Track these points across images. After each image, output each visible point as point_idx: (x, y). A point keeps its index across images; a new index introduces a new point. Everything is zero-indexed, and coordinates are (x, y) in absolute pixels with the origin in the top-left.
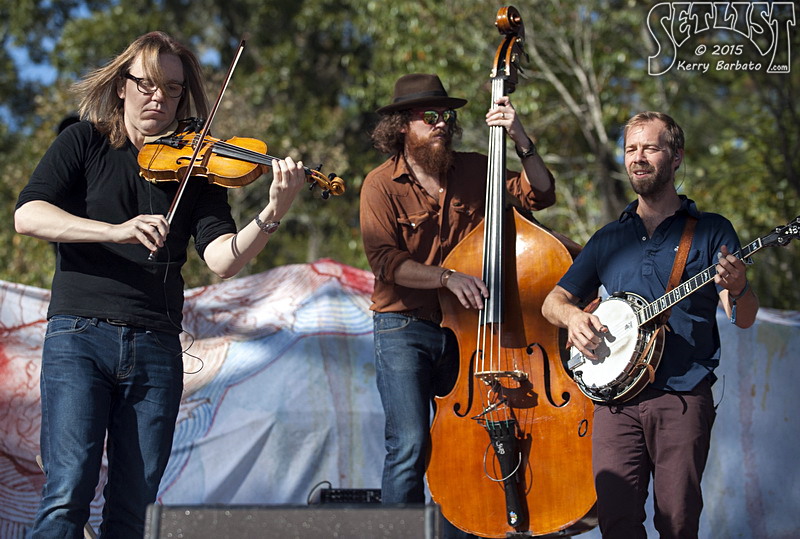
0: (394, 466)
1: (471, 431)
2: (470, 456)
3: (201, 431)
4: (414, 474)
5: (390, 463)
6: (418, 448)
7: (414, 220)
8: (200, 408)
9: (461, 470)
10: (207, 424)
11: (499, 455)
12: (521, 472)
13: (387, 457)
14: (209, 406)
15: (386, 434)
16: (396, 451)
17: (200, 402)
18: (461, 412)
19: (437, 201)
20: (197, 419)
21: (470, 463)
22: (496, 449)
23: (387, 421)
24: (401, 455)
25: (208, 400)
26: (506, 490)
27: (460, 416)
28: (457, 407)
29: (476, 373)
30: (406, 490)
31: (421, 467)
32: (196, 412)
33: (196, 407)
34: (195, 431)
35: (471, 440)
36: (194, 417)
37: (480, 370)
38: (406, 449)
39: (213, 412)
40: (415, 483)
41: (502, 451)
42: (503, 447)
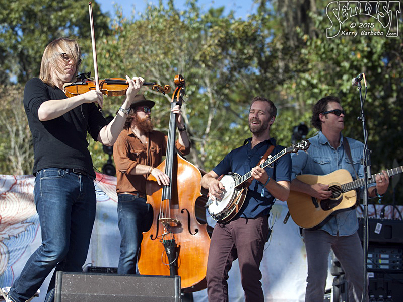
0: (124, 259)
1: (157, 245)
2: (156, 256)
3: (31, 237)
4: (133, 262)
5: (122, 258)
6: (135, 252)
7: (137, 152)
8: (30, 227)
9: (152, 262)
10: (34, 235)
11: (168, 254)
12: (177, 261)
13: (121, 255)
14: (34, 226)
15: (121, 244)
16: (125, 253)
17: (30, 224)
18: (153, 238)
19: (146, 146)
20: (29, 232)
21: (156, 259)
22: (167, 251)
23: (122, 239)
24: (127, 254)
25: (34, 223)
26: (170, 270)
27: (152, 239)
28: (152, 236)
29: (160, 219)
30: (129, 269)
31: (135, 260)
32: (28, 228)
33: (28, 226)
34: (28, 238)
35: (157, 249)
36: (28, 231)
37: (161, 218)
38: (130, 252)
39: (36, 230)
40: (133, 266)
41: (169, 252)
42: (170, 250)
